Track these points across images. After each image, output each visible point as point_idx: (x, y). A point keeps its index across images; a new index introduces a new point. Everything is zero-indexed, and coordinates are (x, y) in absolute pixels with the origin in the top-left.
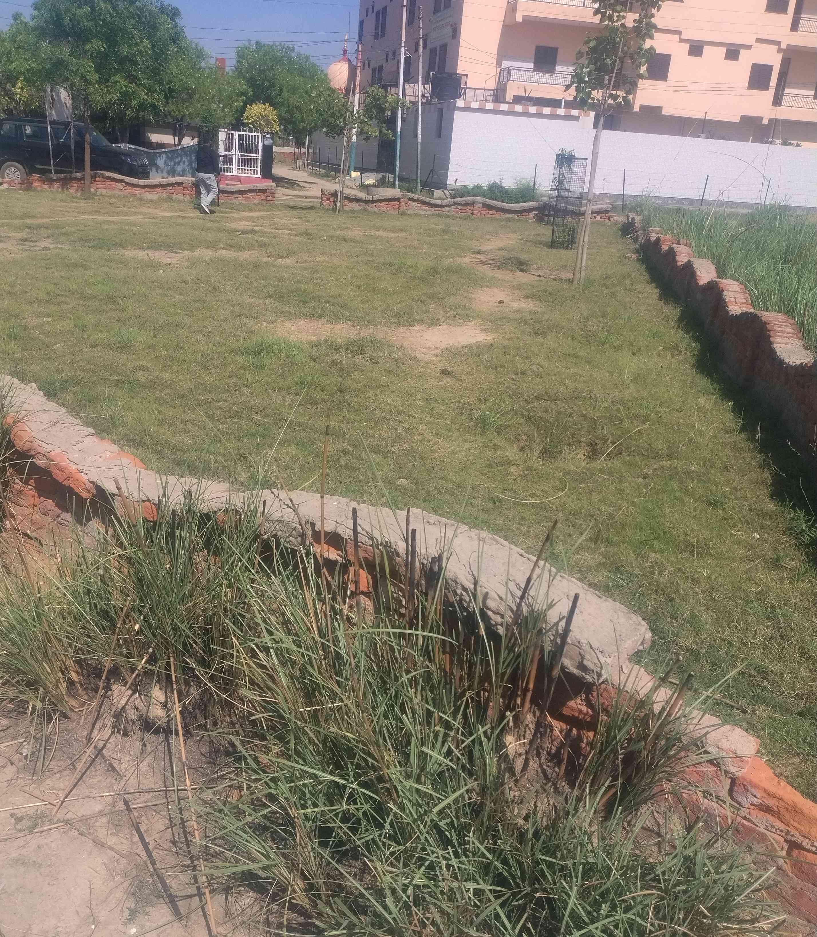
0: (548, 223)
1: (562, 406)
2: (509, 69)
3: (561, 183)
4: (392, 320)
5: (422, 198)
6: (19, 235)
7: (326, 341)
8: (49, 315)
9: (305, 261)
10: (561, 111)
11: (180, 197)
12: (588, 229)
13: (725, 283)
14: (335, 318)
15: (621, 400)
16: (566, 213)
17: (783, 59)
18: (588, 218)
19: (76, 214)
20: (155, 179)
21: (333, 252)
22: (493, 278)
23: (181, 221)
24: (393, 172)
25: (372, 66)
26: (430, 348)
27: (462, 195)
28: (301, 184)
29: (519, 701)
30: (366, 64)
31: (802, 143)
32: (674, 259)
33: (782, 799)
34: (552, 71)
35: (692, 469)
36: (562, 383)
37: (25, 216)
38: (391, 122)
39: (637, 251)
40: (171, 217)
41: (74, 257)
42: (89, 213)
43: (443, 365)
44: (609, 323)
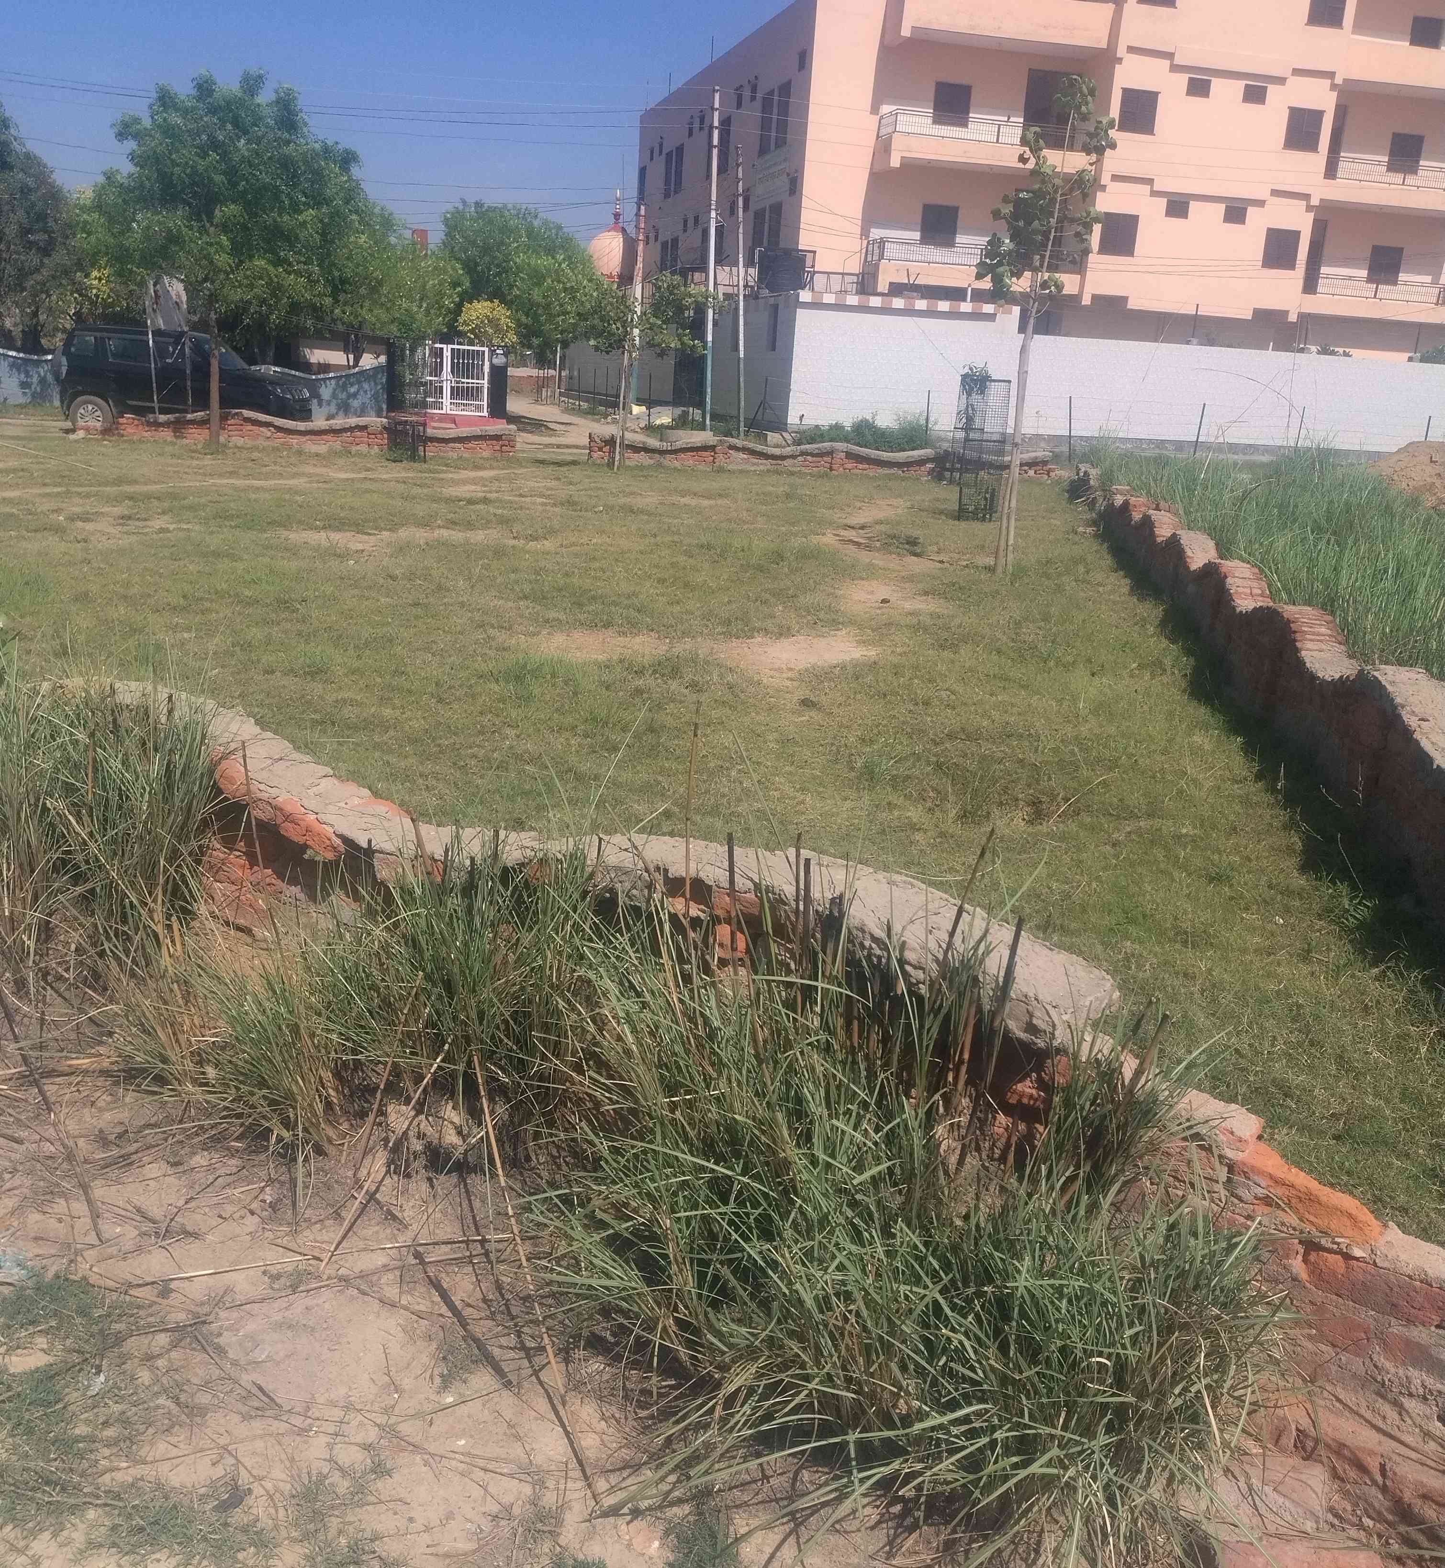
0: (951, 482)
1: (986, 748)
2: (882, 242)
3: (970, 419)
4: (719, 629)
5: (751, 445)
6: (117, 510)
7: (621, 661)
8: (188, 629)
9: (574, 544)
10: (966, 307)
11: (363, 448)
12: (1016, 487)
13: (1228, 565)
14: (632, 627)
15: (1076, 738)
16: (981, 465)
17: (1315, 221)
18: (1016, 470)
19: (199, 477)
20: (319, 422)
21: (617, 529)
22: (871, 565)
23: (368, 485)
24: (701, 405)
25: (661, 238)
26: (780, 670)
27: (812, 441)
28: (550, 425)
29: (950, 1078)
30: (653, 234)
31: (1352, 351)
32: (1152, 534)
33: (1293, 1186)
34: (950, 243)
35: (1184, 831)
36: (985, 715)
37: (119, 481)
38: (697, 327)
39: (1094, 523)
40: (353, 480)
41: (215, 542)
42: (221, 476)
43: (803, 692)
44: (1054, 629)
